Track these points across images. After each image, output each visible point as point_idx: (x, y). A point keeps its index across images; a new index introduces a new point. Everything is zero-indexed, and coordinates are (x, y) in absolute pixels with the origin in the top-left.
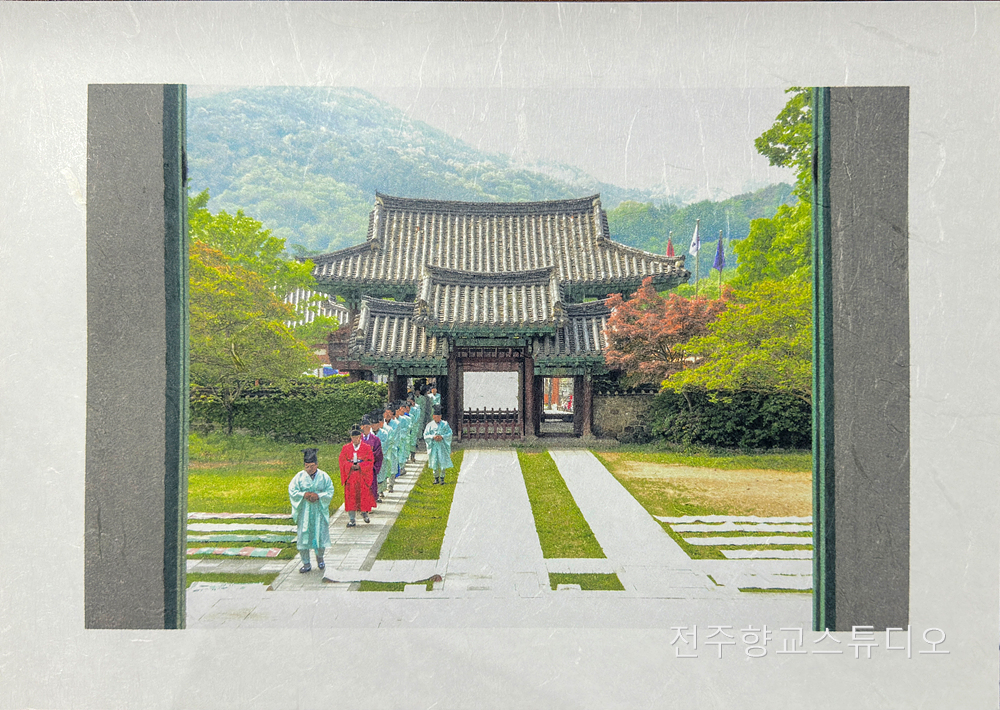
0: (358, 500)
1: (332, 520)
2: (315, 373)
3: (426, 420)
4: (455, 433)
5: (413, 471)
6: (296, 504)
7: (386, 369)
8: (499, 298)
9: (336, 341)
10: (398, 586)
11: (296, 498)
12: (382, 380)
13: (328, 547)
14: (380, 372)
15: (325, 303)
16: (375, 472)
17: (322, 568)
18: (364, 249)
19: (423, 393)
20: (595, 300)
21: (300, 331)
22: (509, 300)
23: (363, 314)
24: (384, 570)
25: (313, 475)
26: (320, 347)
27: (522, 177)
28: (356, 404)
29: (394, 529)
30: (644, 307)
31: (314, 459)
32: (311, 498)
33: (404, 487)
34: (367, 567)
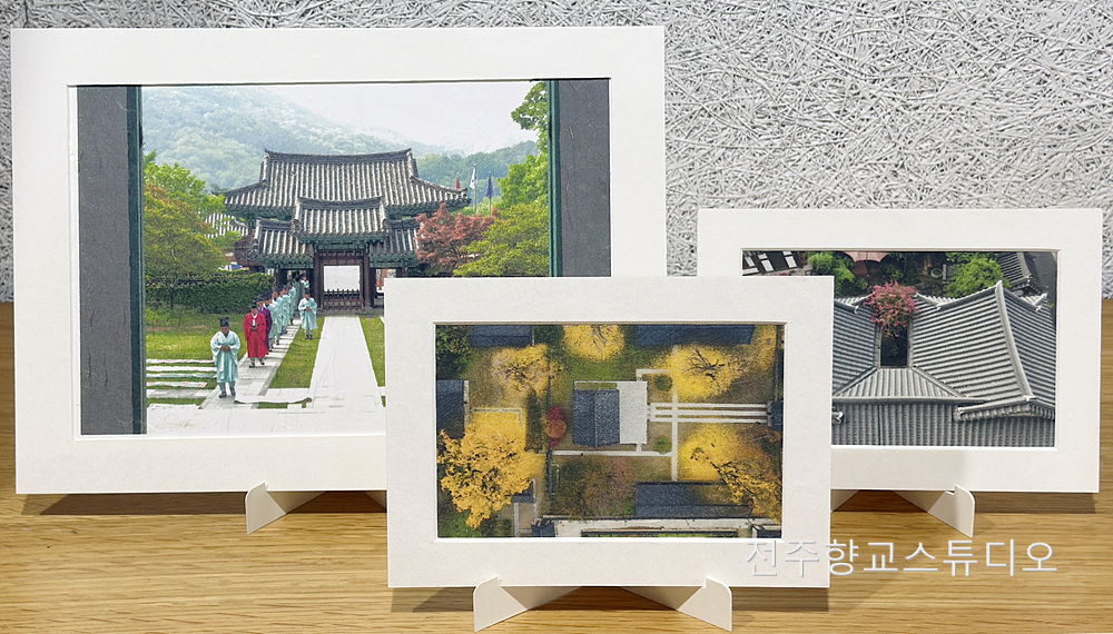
0: (256, 350)
1: (239, 364)
2: (226, 268)
3: (300, 298)
4: (319, 306)
5: (292, 331)
6: (215, 354)
7: (272, 264)
8: (346, 217)
9: (240, 247)
10: (284, 405)
11: (216, 350)
12: (270, 272)
13: (237, 380)
14: (269, 267)
15: (232, 222)
16: (267, 332)
17: (234, 394)
18: (258, 186)
19: (298, 280)
20: (409, 218)
21: (216, 241)
22: (353, 219)
23: (257, 228)
24: (275, 395)
25: (226, 335)
26: (230, 251)
27: (361, 138)
28: (255, 287)
29: (280, 369)
30: (441, 222)
31: (227, 324)
32: (225, 349)
33: (286, 341)
34: (263, 393)
